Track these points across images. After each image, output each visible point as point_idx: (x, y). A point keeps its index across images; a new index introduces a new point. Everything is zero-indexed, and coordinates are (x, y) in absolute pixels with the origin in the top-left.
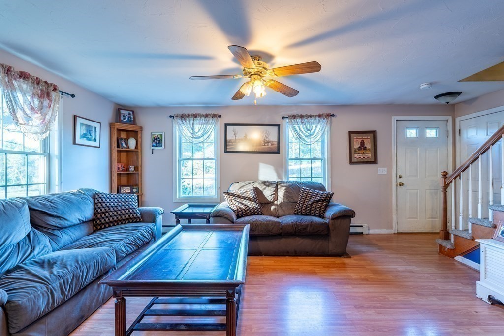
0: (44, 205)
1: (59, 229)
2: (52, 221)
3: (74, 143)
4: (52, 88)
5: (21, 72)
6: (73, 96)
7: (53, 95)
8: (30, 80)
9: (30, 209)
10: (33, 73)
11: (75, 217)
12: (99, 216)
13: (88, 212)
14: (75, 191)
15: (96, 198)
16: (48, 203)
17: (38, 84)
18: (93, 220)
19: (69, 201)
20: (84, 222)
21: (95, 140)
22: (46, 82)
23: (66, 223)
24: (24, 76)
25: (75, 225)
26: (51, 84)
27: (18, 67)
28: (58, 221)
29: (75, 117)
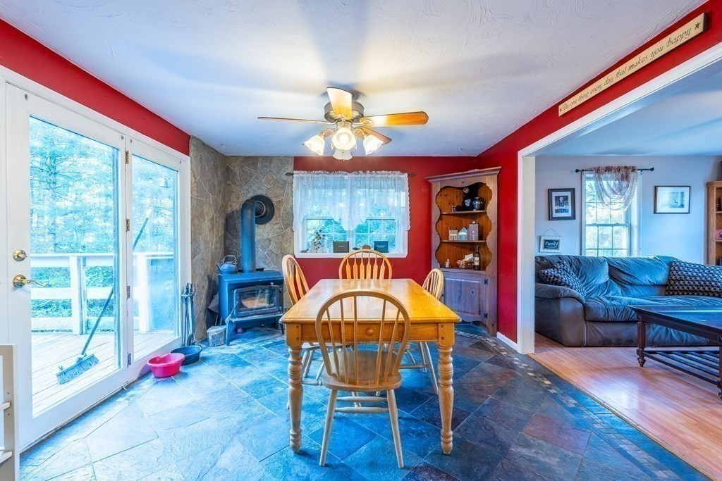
0: (619, 264)
1: (630, 284)
2: (624, 277)
3: (655, 212)
4: (631, 170)
5: (606, 168)
6: (652, 169)
7: (632, 175)
8: (613, 171)
9: (609, 265)
10: (614, 164)
11: (646, 279)
12: (672, 282)
13: (661, 277)
14: (652, 257)
15: (672, 265)
16: (622, 263)
17: (619, 171)
18: (666, 286)
19: (642, 265)
20: (654, 285)
21: (682, 206)
22: (626, 167)
23: (636, 281)
24: (608, 169)
25: (645, 285)
26: (630, 167)
27: (604, 164)
28: (629, 278)
29: (656, 188)
